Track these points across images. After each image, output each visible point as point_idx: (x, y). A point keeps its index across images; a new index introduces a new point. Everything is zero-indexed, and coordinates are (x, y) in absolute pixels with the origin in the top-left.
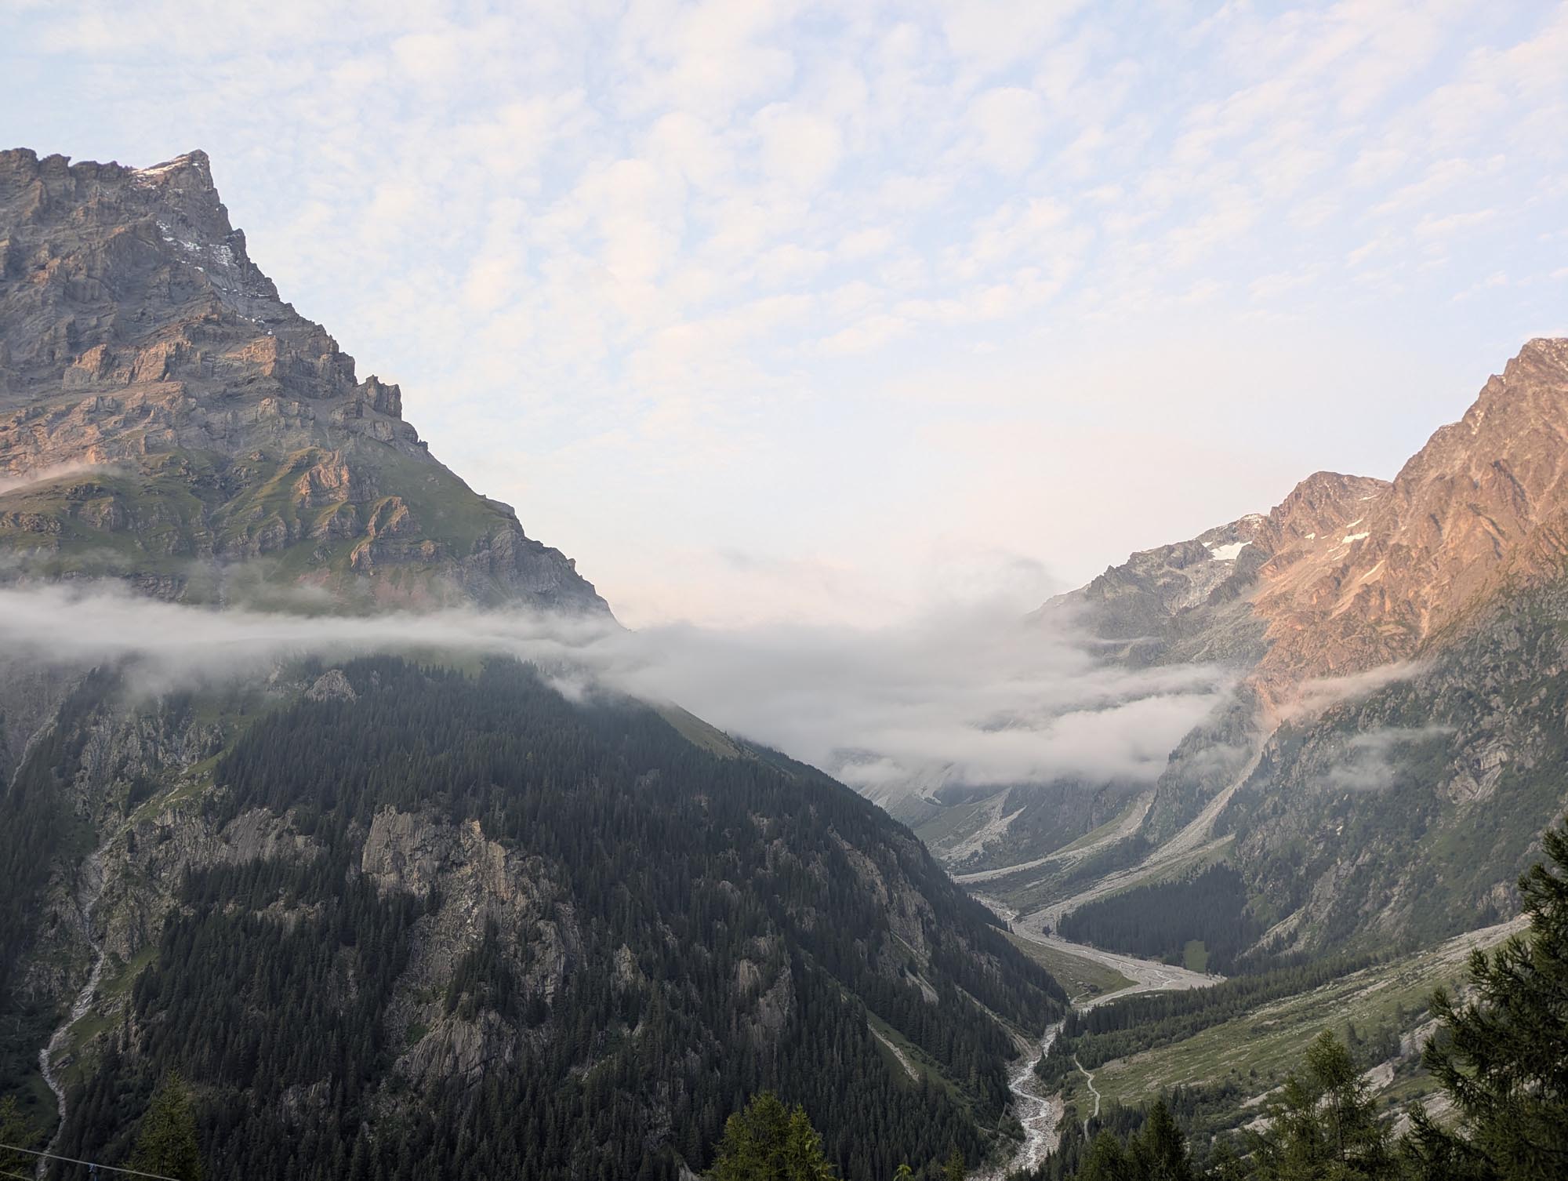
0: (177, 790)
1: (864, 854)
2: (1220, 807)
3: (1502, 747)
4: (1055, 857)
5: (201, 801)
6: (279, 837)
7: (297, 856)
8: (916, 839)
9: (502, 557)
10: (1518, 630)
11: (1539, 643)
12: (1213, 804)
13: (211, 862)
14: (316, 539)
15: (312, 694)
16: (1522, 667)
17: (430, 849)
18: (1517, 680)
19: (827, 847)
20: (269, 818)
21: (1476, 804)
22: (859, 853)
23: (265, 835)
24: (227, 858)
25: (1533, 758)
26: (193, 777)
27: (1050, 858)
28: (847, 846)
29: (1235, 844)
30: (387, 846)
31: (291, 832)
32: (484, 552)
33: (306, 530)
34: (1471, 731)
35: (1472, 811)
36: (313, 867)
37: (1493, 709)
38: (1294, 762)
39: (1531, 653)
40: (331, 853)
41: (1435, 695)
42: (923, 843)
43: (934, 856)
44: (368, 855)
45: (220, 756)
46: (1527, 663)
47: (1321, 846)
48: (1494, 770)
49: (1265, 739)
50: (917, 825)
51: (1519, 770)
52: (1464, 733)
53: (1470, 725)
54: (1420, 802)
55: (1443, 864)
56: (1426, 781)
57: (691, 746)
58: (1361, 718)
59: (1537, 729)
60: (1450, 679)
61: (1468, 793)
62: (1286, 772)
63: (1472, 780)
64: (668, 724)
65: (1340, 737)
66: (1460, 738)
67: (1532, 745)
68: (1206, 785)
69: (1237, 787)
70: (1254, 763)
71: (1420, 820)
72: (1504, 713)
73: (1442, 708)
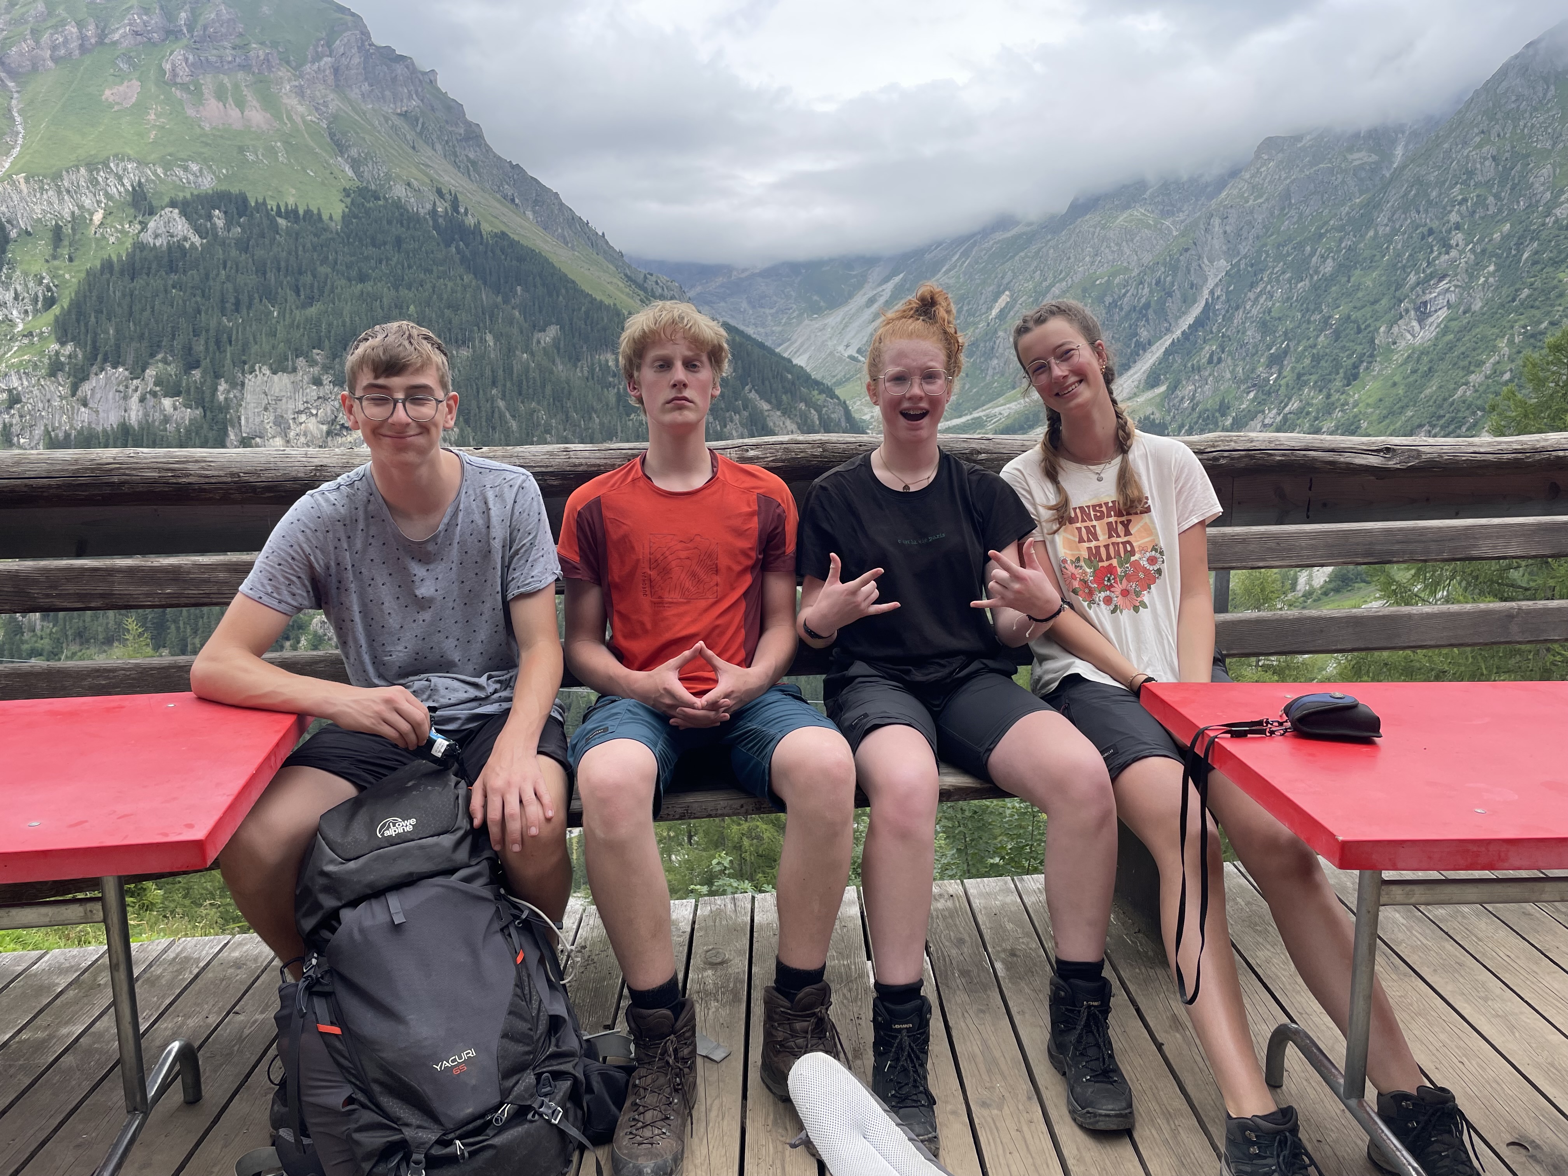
0: (15, 348)
1: (784, 414)
2: (1154, 358)
3: (1452, 289)
4: (981, 414)
5: (46, 361)
6: (142, 400)
7: (166, 420)
8: (838, 398)
9: (348, 67)
10: (1494, 158)
11: (1513, 173)
12: (1148, 355)
13: (72, 426)
14: (115, 43)
15: (147, 238)
16: (1491, 200)
17: (314, 412)
18: (1482, 215)
19: (745, 408)
20: (126, 379)
21: (1414, 349)
22: (779, 413)
23: (126, 398)
24: (89, 423)
25: (1481, 299)
26: (31, 334)
27: (976, 415)
28: (765, 406)
29: (1167, 396)
30: (266, 409)
31: (154, 394)
32: (325, 59)
33: (103, 31)
34: (1424, 271)
35: (1409, 357)
36: (188, 431)
37: (1451, 247)
38: (1237, 308)
39: (1502, 184)
40: (205, 416)
41: (1395, 232)
42: (845, 402)
43: (856, 416)
44: (247, 419)
45: (56, 310)
46: (1497, 197)
47: (1252, 395)
48: (1439, 313)
49: (1211, 284)
50: (839, 383)
51: (1465, 313)
52: (1417, 273)
53: (1425, 265)
54: (1359, 348)
55: (1370, 410)
56: (1369, 326)
57: (593, 300)
58: (1314, 259)
59: (1492, 268)
60: (1414, 214)
61: (1409, 337)
62: (1228, 319)
63: (1415, 324)
64: (566, 276)
65: (1289, 281)
66: (1412, 278)
67: (1483, 285)
68: (1144, 334)
69: (1175, 336)
70: (1196, 311)
71: (1355, 366)
72: (1462, 252)
73: (1399, 246)
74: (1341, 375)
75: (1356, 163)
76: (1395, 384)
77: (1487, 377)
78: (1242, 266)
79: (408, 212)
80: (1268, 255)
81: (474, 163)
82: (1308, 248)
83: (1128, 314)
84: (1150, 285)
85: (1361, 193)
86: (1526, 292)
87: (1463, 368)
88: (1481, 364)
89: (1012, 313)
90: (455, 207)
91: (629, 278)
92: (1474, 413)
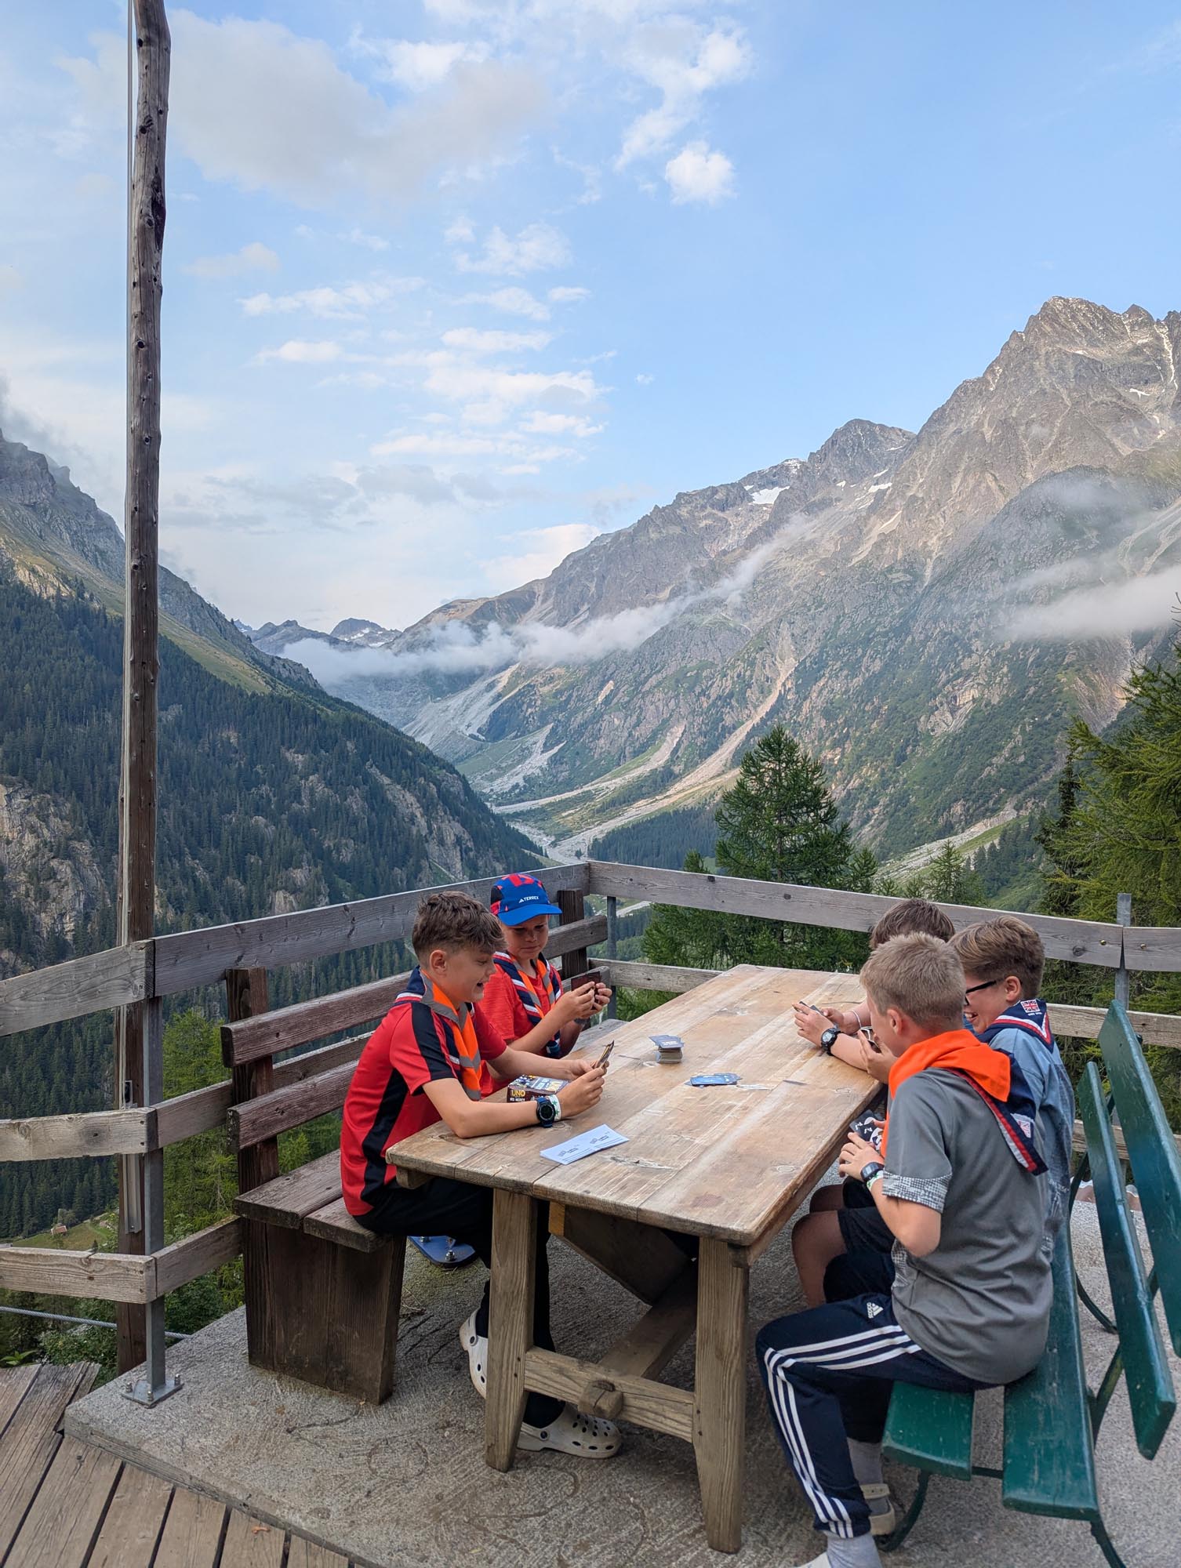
1: (404, 788)
2: (738, 740)
3: (975, 686)
4: (591, 788)
8: (457, 773)
10: (1002, 580)
12: (733, 738)
19: (365, 782)
21: (949, 736)
22: (399, 787)
25: (999, 695)
27: (586, 788)
28: (386, 781)
34: (952, 672)
35: (944, 741)
37: (973, 652)
38: (805, 699)
41: (928, 638)
42: (464, 777)
43: (476, 790)
48: (967, 705)
49: (782, 678)
50: (461, 760)
51: (986, 706)
52: (947, 673)
53: (953, 666)
54: (905, 734)
55: (916, 787)
56: (912, 716)
57: (217, 681)
58: (865, 659)
59: (1005, 670)
60: (942, 624)
61: (944, 725)
62: (798, 708)
63: (948, 714)
64: (190, 658)
65: (846, 677)
66: (944, 677)
67: (999, 684)
68: (728, 720)
69: (755, 722)
70: (772, 700)
71: (903, 749)
72: (981, 656)
73: (932, 650)
74: (892, 756)
75: (896, 581)
76: (935, 765)
77: (1007, 759)
78: (808, 664)
79: (30, 595)
80: (828, 655)
81: (102, 553)
82: (860, 650)
83: (714, 702)
84: (732, 678)
85: (901, 605)
86: (1032, 690)
87: (988, 752)
88: (1001, 748)
89: (615, 700)
90: (80, 595)
91: (256, 662)
92: (998, 790)
